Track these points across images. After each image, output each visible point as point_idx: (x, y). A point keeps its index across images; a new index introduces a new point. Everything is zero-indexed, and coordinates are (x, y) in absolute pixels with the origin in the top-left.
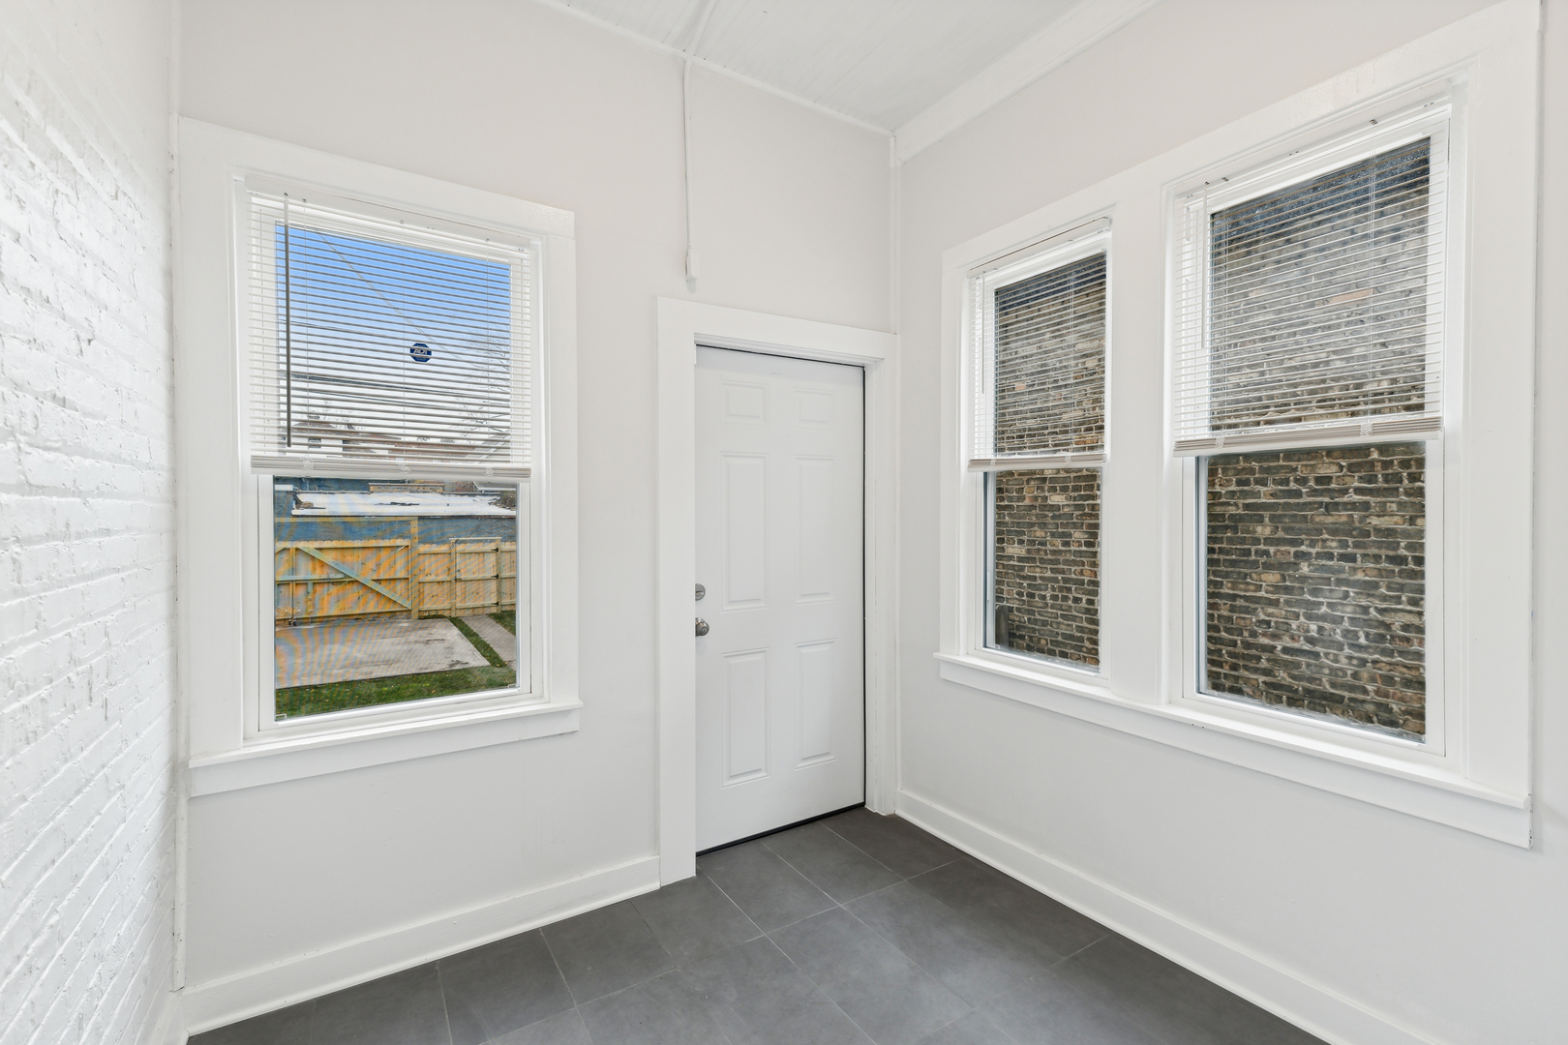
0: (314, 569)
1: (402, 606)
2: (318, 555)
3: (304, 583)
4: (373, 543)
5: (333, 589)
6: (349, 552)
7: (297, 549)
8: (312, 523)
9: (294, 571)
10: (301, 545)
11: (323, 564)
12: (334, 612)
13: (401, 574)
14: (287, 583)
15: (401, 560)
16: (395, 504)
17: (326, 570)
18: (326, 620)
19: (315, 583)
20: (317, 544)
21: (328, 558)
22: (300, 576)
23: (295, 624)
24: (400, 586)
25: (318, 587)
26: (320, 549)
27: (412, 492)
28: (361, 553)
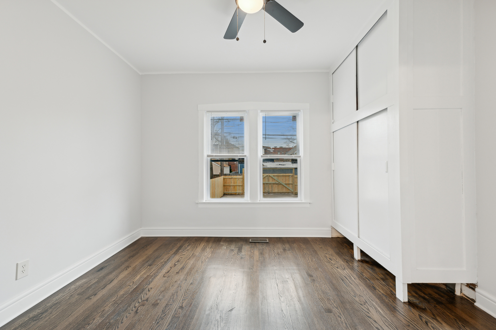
0: (273, 181)
1: (291, 191)
2: (274, 177)
3: (271, 184)
4: (284, 175)
5: (276, 185)
6: (279, 177)
7: (269, 176)
8: (267, 170)
9: (269, 181)
10: (270, 175)
11: (274, 179)
12: (276, 191)
13: (291, 183)
14: (267, 184)
15: (291, 179)
16: (280, 165)
17: (275, 181)
18: (274, 193)
19: (273, 184)
20: (273, 175)
21: (275, 178)
22: (270, 182)
23: (269, 193)
24: (291, 186)
25: (273, 185)
26: (273, 176)
27: (283, 162)
28: (282, 177)
